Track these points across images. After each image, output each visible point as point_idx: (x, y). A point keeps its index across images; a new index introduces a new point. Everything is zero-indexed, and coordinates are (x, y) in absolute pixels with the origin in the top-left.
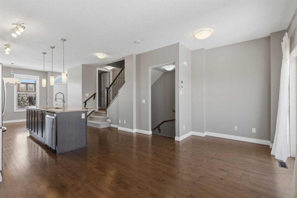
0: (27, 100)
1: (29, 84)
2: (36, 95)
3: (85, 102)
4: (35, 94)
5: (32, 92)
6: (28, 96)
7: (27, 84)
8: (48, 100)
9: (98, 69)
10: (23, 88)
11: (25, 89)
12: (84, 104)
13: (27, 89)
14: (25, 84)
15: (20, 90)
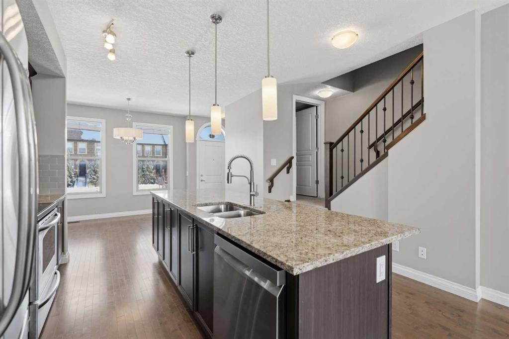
0: (153, 169)
1: (155, 146)
2: (168, 162)
3: (271, 180)
4: (166, 161)
5: (160, 157)
6: (155, 163)
7: (153, 145)
8: (187, 172)
9: (296, 98)
10: (148, 151)
11: (151, 153)
12: (268, 184)
13: (153, 153)
14: (151, 146)
15: (145, 155)
